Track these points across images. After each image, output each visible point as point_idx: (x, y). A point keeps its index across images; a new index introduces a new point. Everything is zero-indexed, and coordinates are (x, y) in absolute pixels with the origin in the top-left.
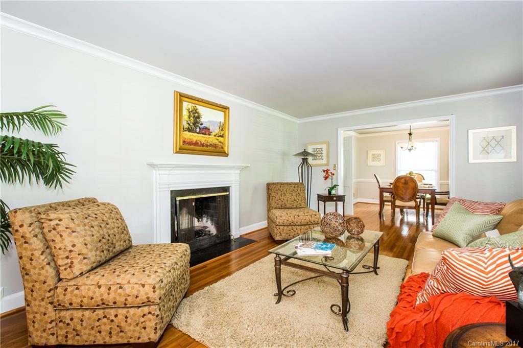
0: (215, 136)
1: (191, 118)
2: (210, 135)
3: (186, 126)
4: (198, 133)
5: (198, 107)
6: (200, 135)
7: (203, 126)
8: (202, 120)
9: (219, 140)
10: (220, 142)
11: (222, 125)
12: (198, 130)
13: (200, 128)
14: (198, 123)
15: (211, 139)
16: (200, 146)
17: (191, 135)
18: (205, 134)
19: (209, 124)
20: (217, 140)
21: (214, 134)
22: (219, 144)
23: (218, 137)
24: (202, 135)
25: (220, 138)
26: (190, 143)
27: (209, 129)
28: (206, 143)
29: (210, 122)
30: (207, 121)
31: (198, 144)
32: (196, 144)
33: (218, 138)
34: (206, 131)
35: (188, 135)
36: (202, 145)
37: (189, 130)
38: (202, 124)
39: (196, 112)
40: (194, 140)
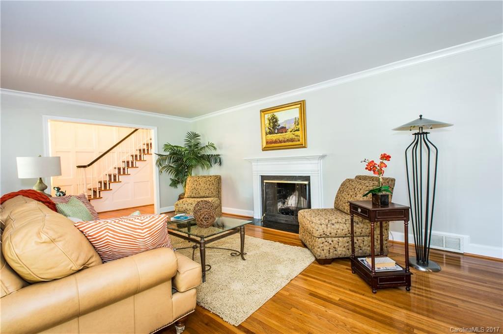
0: (291, 132)
1: (271, 124)
2: (286, 132)
3: (268, 131)
4: (277, 134)
5: (275, 114)
6: (278, 134)
7: (280, 127)
8: (279, 122)
9: (296, 134)
10: (296, 136)
11: (297, 119)
12: (276, 131)
13: (278, 129)
14: (276, 126)
15: (288, 135)
16: (279, 143)
17: (271, 137)
18: (282, 133)
19: (284, 124)
20: (293, 134)
21: (290, 130)
22: (296, 137)
23: (294, 131)
24: (280, 134)
25: (296, 132)
26: (272, 142)
27: (285, 128)
28: (283, 139)
29: (286, 121)
30: (283, 121)
31: (277, 141)
32: (276, 142)
33: (294, 133)
34: (283, 130)
35: (270, 137)
36: (281, 142)
37: (270, 133)
38: (279, 126)
39: (274, 118)
40: (274, 139)
